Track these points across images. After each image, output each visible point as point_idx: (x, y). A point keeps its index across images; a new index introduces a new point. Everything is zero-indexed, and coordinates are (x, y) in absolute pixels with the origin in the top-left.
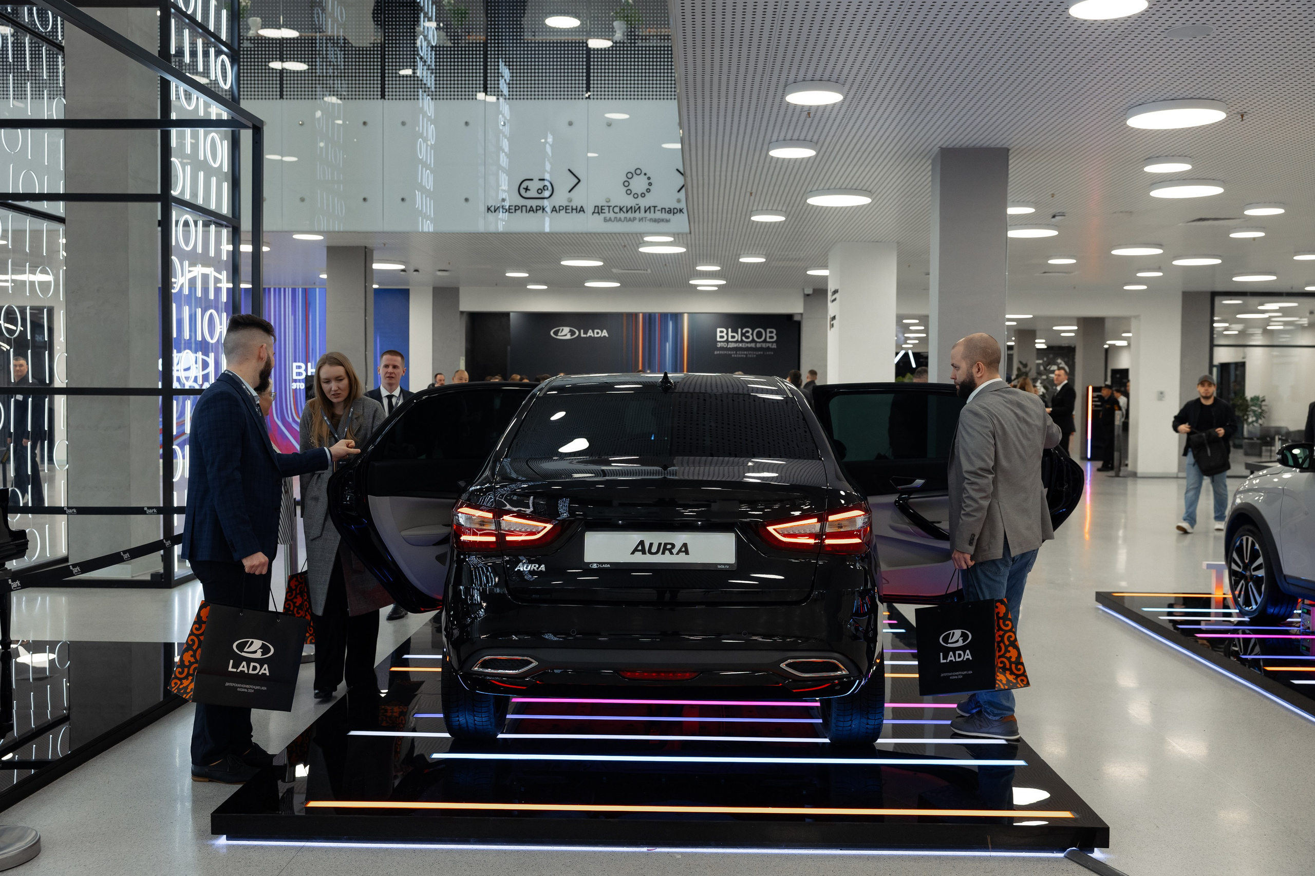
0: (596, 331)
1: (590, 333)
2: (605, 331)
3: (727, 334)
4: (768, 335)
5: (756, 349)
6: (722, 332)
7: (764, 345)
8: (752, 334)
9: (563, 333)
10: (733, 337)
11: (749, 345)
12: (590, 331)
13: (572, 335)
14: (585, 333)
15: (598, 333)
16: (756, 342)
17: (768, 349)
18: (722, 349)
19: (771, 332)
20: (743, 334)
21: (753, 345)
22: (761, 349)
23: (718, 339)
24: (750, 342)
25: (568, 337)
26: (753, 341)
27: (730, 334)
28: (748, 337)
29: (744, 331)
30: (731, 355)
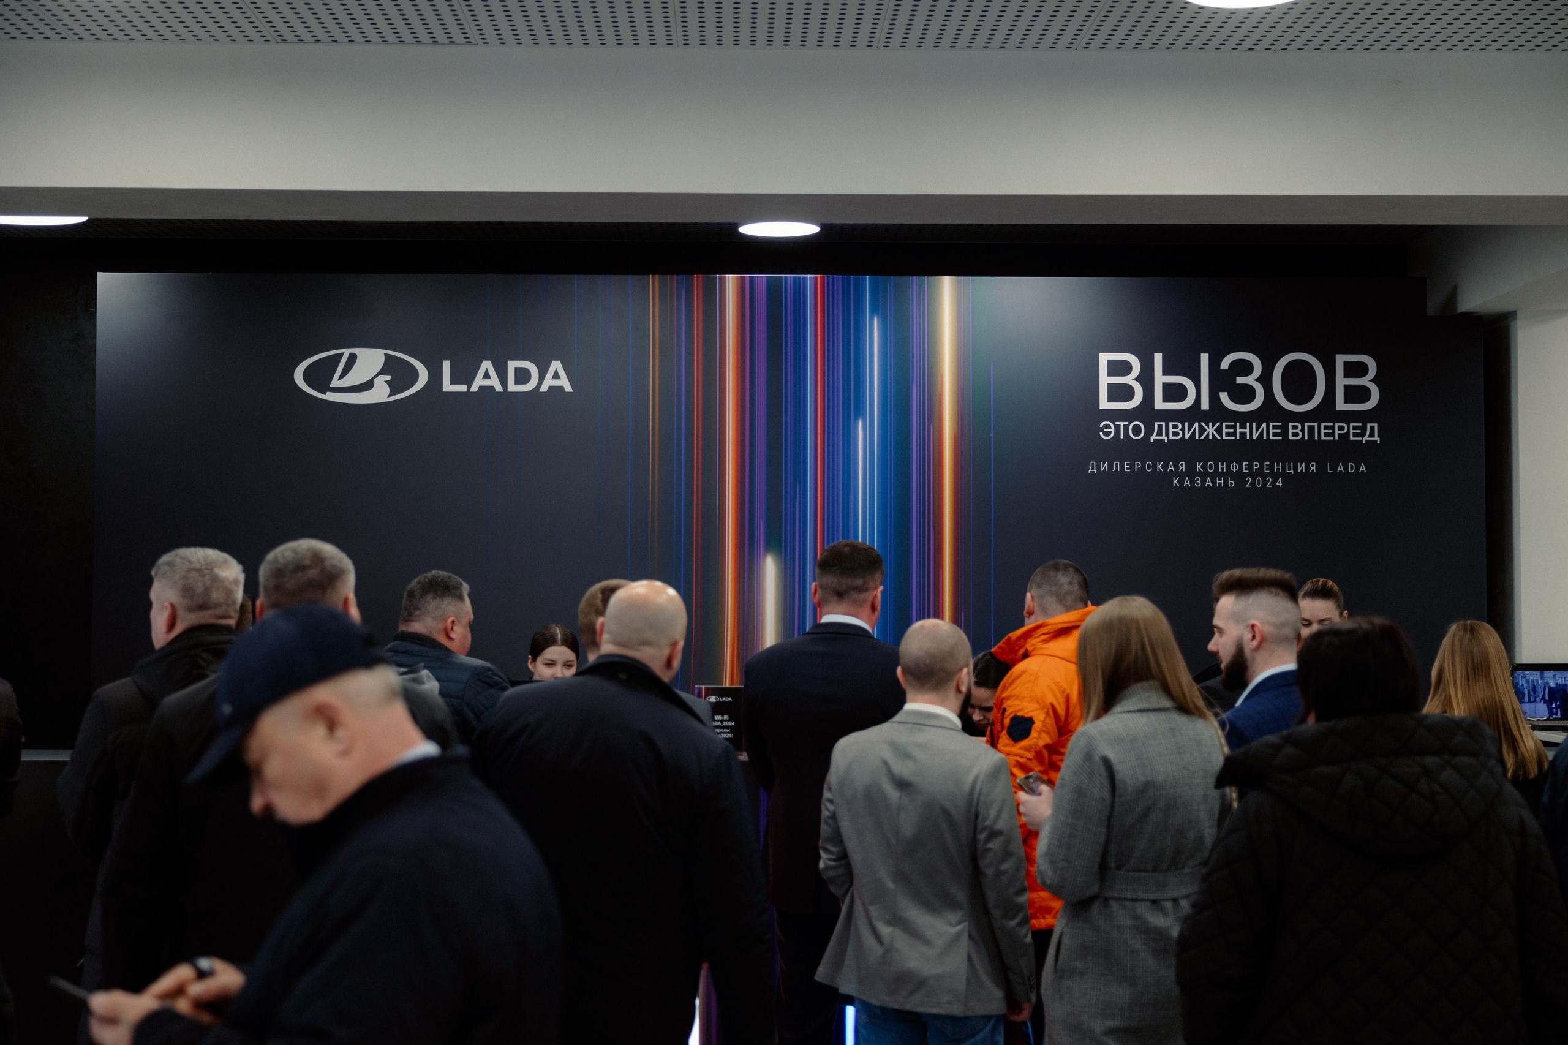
0: (512, 365)
1: (486, 376)
2: (556, 365)
3: (1147, 378)
4: (1341, 381)
5: (1284, 450)
6: (1118, 368)
7: (1321, 431)
8: (1265, 380)
9: (355, 377)
10: (1174, 393)
11: (1252, 432)
12: (487, 365)
13: (394, 389)
14: (463, 375)
15: (522, 376)
16: (1288, 417)
17: (1344, 448)
18: (1122, 448)
19: (1357, 370)
20: (1221, 381)
21: (1269, 430)
22: (1309, 449)
23: (1104, 404)
24: (1256, 417)
25: (380, 394)
26: (1270, 405)
27: (1160, 379)
28: (1244, 394)
29: (1225, 365)
30: (1168, 476)
